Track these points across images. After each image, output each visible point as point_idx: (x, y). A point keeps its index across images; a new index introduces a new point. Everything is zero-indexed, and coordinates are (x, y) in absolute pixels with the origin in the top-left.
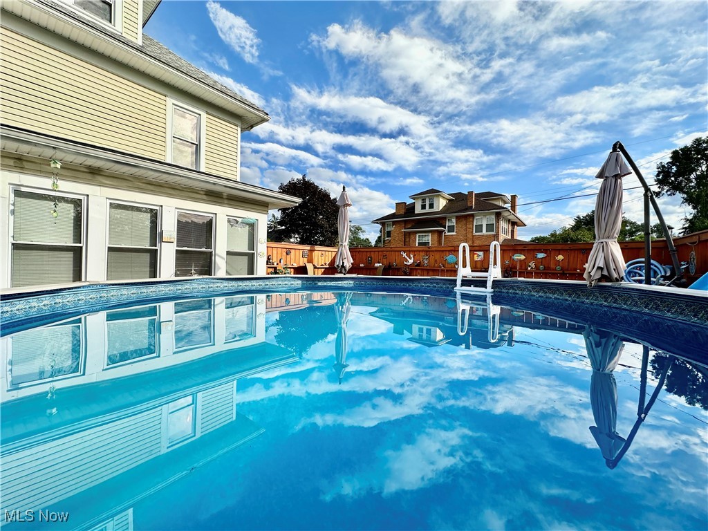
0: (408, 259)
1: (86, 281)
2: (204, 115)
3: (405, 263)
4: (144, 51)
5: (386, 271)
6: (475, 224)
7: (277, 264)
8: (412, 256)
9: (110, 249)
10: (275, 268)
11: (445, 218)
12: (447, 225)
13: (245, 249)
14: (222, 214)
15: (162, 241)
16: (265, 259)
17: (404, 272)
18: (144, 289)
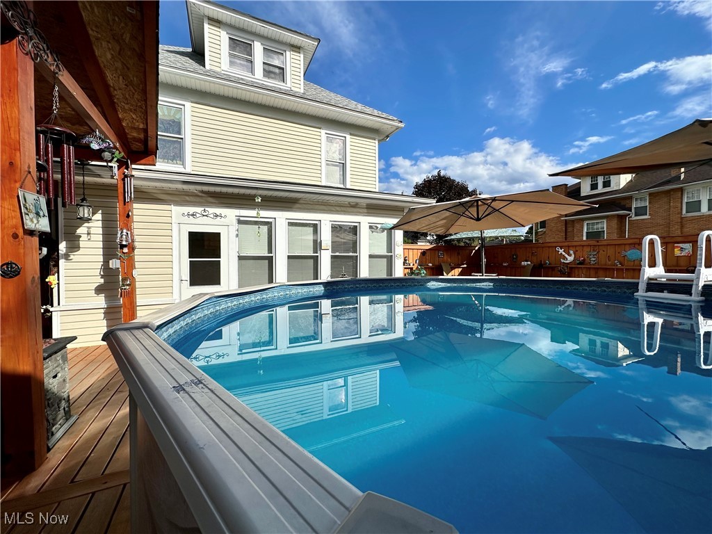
0: (566, 256)
1: (275, 283)
2: (348, 137)
3: (562, 261)
4: (305, 96)
5: (536, 271)
6: (685, 200)
7: (413, 265)
8: (572, 252)
9: (289, 257)
10: (411, 269)
11: (630, 198)
12: (634, 206)
13: (384, 252)
14: (364, 221)
15: (321, 249)
16: (402, 260)
17: (561, 271)
18: (311, 289)
